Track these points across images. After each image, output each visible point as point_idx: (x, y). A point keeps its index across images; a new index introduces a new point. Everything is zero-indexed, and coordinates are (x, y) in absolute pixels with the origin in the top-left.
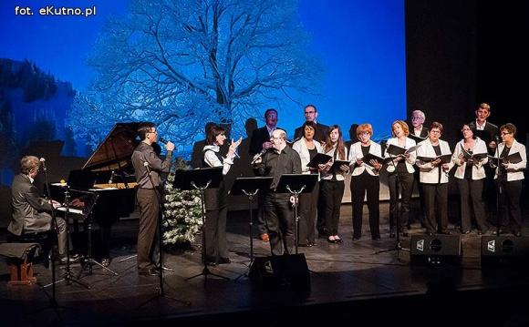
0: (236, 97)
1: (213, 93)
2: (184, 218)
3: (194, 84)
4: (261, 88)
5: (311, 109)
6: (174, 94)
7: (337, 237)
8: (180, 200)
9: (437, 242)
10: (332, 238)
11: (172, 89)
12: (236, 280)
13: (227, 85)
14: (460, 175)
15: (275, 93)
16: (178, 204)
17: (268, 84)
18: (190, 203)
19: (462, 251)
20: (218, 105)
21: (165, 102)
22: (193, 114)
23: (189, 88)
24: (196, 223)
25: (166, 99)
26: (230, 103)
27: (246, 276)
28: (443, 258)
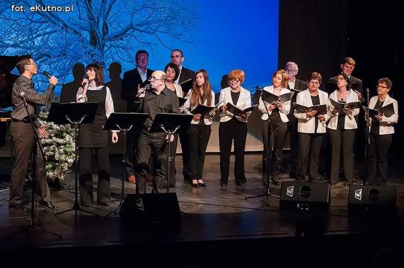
0: (110, 39)
1: (86, 35)
2: (53, 156)
3: (68, 25)
4: (135, 33)
5: (178, 53)
6: (47, 33)
7: (201, 181)
8: (50, 137)
9: (306, 189)
10: (195, 182)
11: (46, 28)
12: (106, 218)
13: (101, 28)
14: (334, 126)
15: (149, 38)
16: (49, 141)
17: (142, 29)
18: (61, 141)
19: (330, 200)
20: (90, 47)
21: (38, 42)
22: (65, 55)
23: (63, 28)
24: (66, 161)
25: (40, 38)
26: (104, 45)
27: (116, 214)
28: (312, 204)
